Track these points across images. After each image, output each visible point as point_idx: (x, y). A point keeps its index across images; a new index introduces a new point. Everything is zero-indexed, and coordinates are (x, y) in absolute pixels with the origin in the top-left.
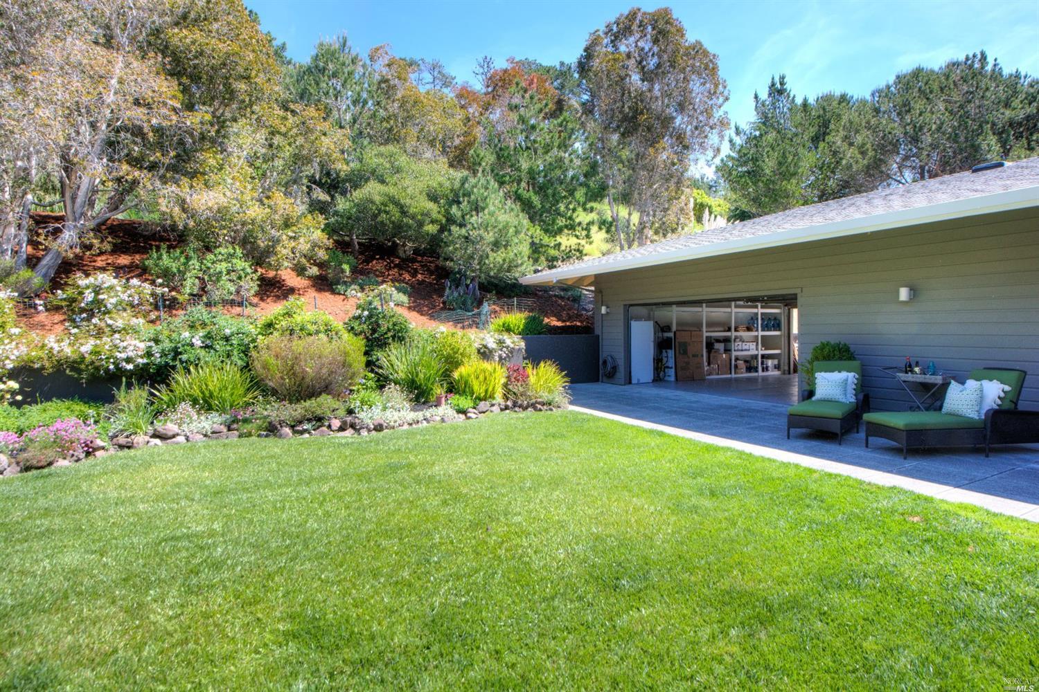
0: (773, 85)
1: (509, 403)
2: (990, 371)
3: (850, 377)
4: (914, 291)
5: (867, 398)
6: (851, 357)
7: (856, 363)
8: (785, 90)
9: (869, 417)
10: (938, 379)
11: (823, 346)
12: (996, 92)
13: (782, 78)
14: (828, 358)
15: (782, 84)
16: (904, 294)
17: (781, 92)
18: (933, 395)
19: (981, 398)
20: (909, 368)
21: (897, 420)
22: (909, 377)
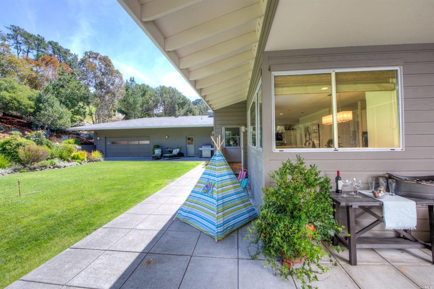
0: (131, 79)
1: (89, 161)
2: (178, 148)
3: (160, 150)
4: (168, 137)
5: (163, 152)
6: (160, 147)
7: (160, 148)
8: (134, 81)
9: (164, 155)
10: (171, 150)
11: (155, 146)
12: (178, 97)
13: (133, 78)
14: (156, 147)
15: (133, 79)
16: (167, 137)
17: (133, 81)
18: (171, 152)
19: (177, 151)
20: (168, 148)
21: (168, 155)
22: (168, 150)
